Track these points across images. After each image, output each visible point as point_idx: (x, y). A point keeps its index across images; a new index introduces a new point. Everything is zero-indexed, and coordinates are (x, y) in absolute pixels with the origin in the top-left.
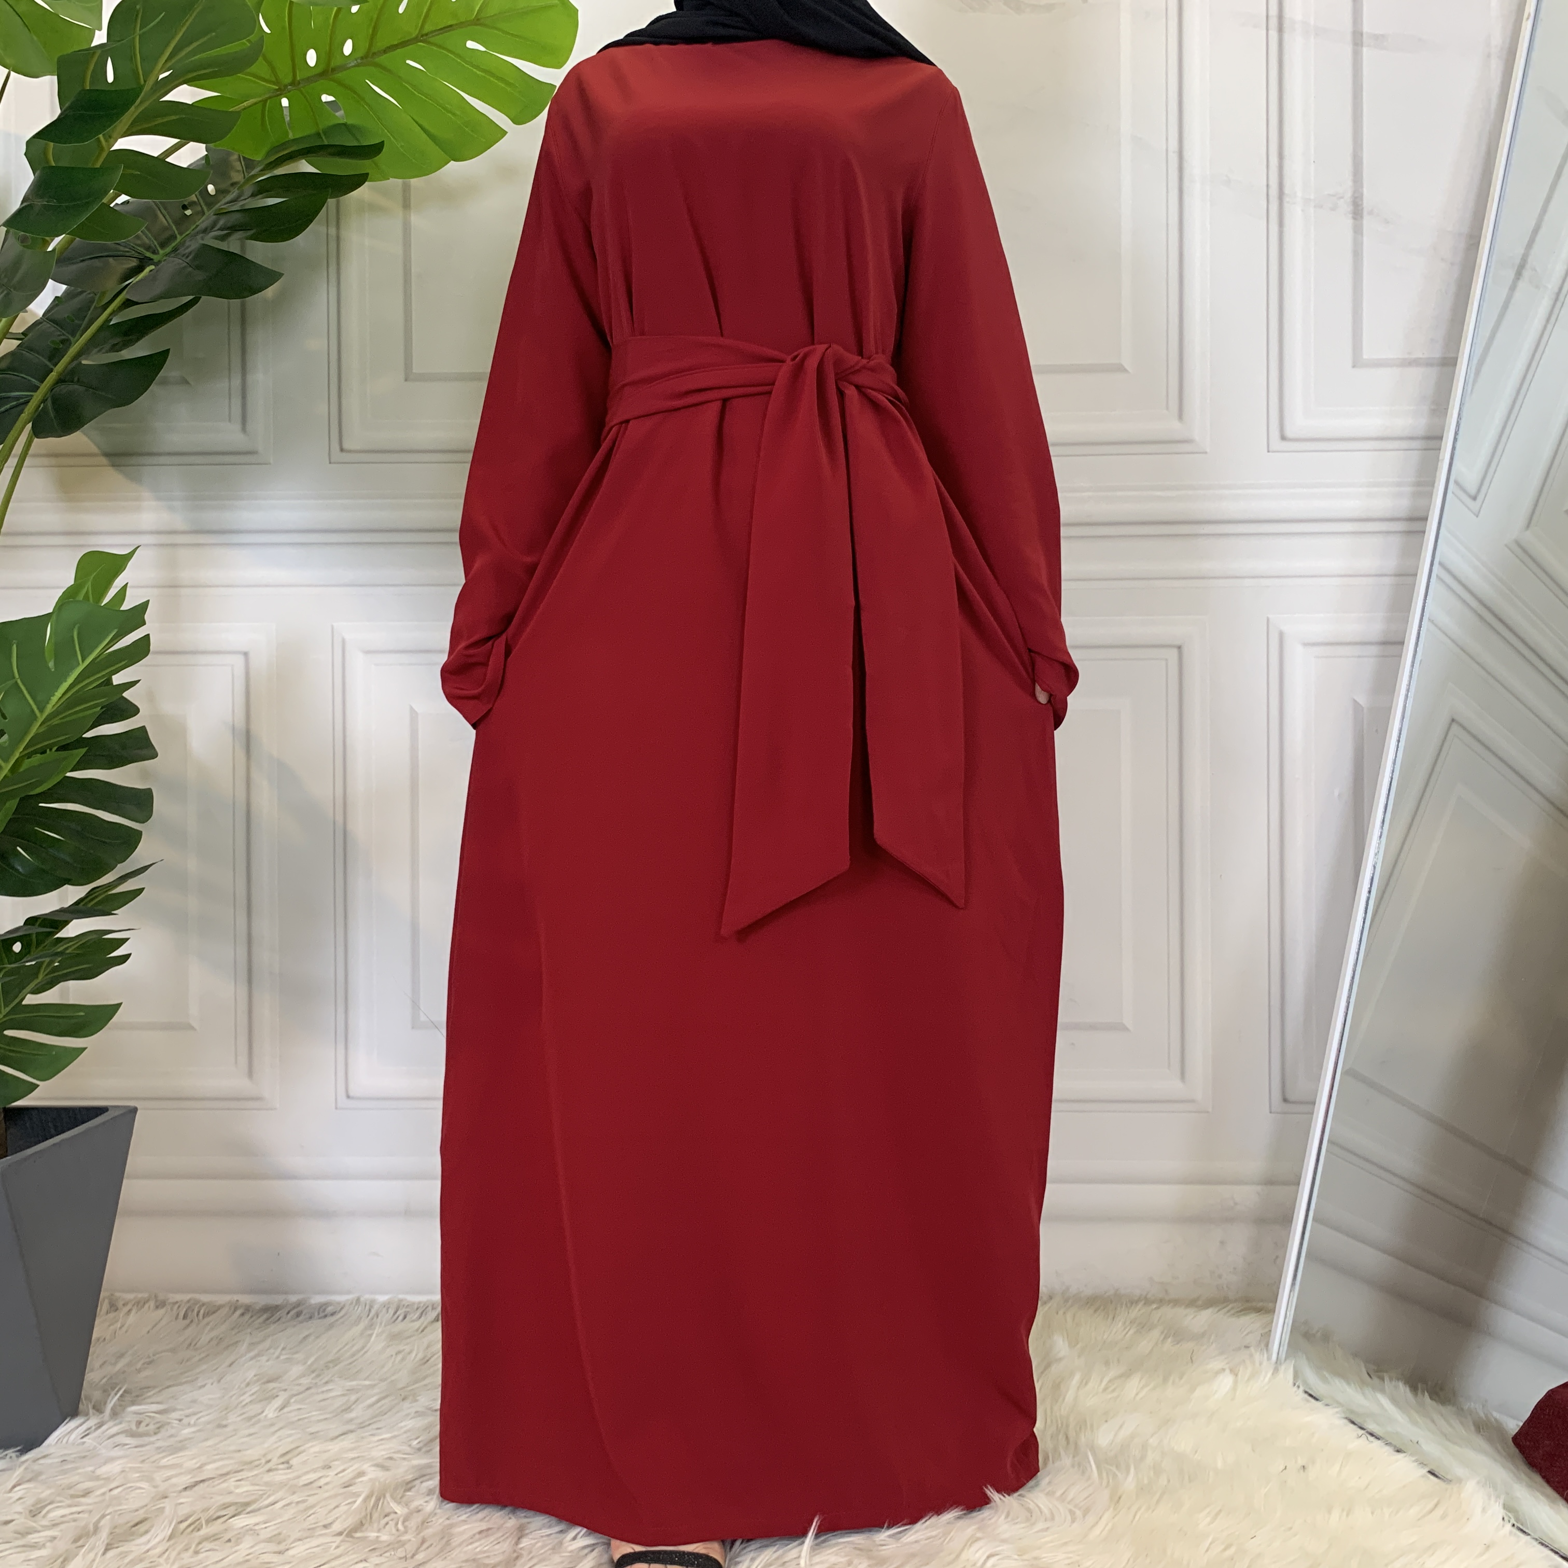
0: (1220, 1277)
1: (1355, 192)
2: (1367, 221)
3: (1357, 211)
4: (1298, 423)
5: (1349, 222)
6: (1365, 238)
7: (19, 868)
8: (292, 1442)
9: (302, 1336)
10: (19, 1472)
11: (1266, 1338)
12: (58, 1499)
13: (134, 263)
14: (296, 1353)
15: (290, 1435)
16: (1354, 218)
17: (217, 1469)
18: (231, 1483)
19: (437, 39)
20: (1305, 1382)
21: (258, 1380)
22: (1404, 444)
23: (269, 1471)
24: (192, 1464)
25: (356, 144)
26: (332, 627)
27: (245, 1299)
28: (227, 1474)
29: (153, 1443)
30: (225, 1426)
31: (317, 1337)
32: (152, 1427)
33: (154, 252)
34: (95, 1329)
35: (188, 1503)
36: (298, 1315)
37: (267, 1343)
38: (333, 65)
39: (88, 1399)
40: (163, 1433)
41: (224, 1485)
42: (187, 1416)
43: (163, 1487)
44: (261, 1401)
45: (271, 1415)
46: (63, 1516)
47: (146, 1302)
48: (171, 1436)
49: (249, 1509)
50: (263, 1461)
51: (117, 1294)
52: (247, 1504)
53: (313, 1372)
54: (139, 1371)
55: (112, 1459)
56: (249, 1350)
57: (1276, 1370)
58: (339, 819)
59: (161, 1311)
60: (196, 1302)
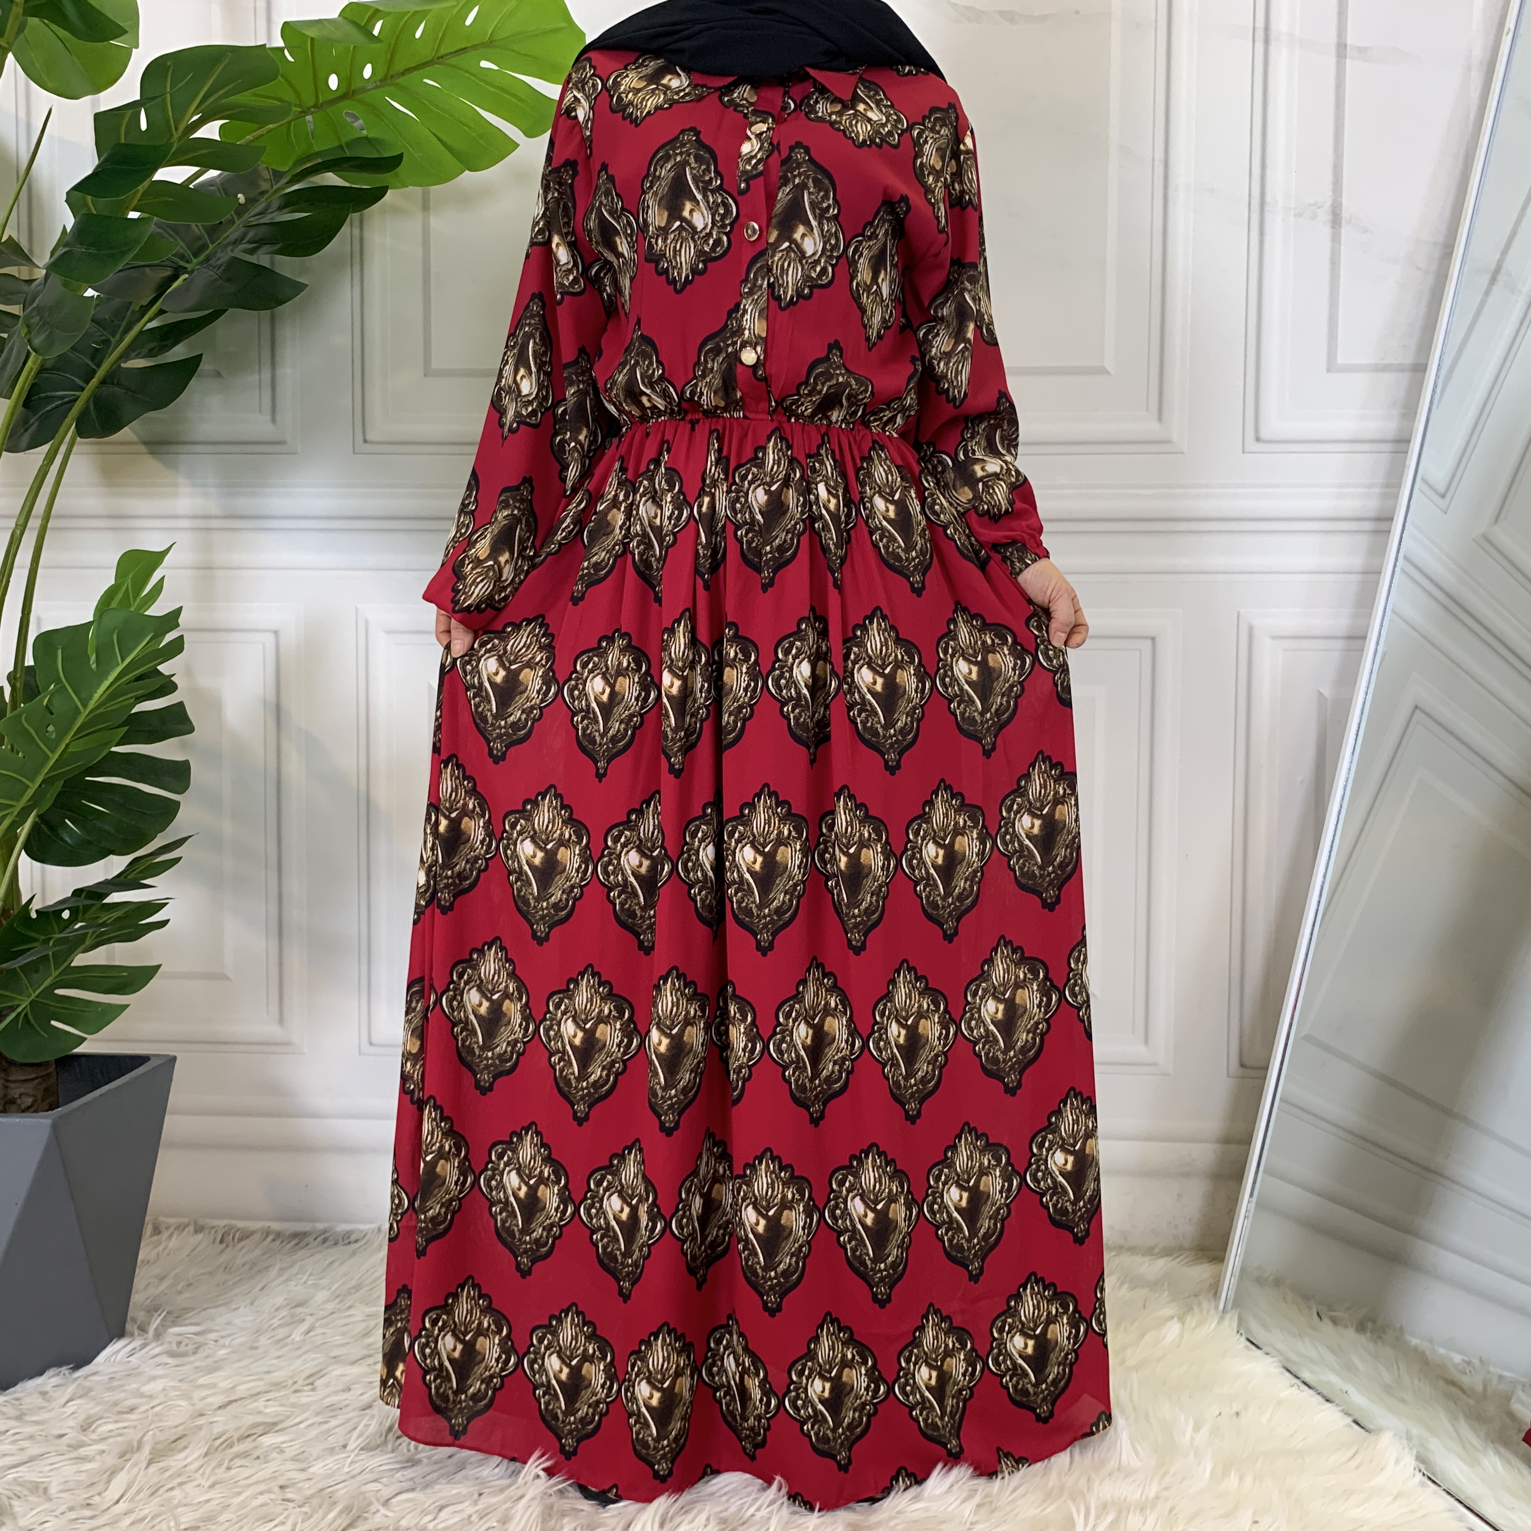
0: (1176, 1227)
1: (1334, 201)
2: (1345, 230)
3: (1336, 220)
4: (1273, 426)
5: (1327, 230)
6: (1342, 247)
7: (67, 839)
8: (317, 1365)
9: (327, 1262)
10: (71, 1389)
11: (1215, 1289)
12: (107, 1415)
13: (168, 273)
14: (322, 1278)
15: (314, 1359)
16: (1333, 227)
17: (248, 1390)
18: (260, 1404)
19: (453, 61)
20: (1248, 1330)
21: (287, 1305)
22: (1375, 447)
23: (296, 1392)
24: (225, 1384)
25: (376, 156)
26: (357, 608)
27: (275, 1226)
28: (258, 1394)
29: (192, 1363)
30: (257, 1348)
31: (342, 1263)
32: (191, 1347)
33: (188, 262)
34: (141, 1253)
35: (222, 1422)
36: (325, 1241)
37: (295, 1269)
38: (353, 87)
39: (134, 1320)
40: (201, 1354)
41: (255, 1404)
42: (222, 1337)
43: (199, 1405)
44: (289, 1324)
45: (297, 1339)
46: (110, 1431)
47: (187, 1225)
48: (207, 1357)
49: (277, 1428)
50: (290, 1382)
51: (161, 1219)
52: (275, 1424)
53: (338, 1296)
54: (180, 1293)
55: (154, 1378)
56: (279, 1275)
57: (1222, 1318)
58: (363, 788)
59: (200, 1236)
60: (231, 1228)
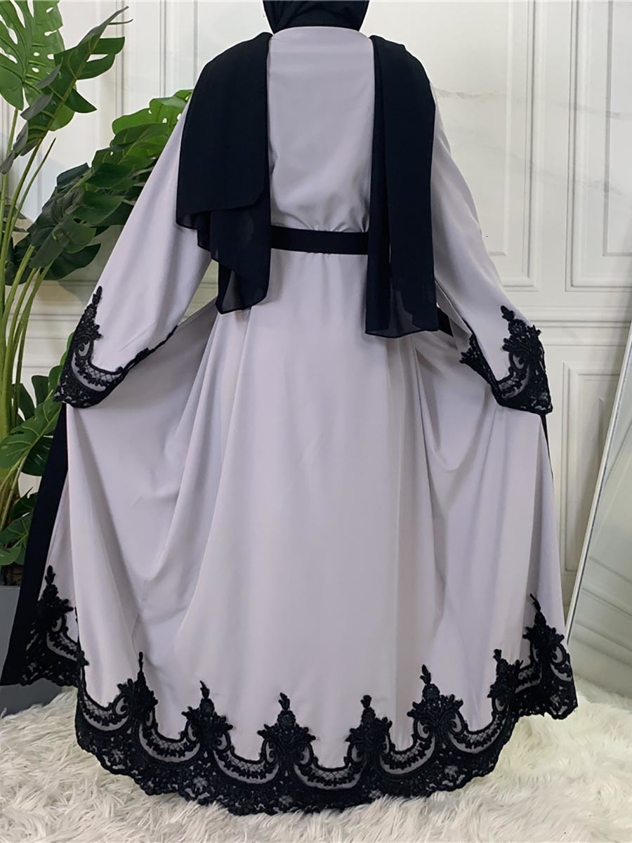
1: (606, 180)
2: (610, 194)
3: (606, 188)
4: (579, 280)
6: (609, 201)
16: (605, 192)
22: (622, 290)
